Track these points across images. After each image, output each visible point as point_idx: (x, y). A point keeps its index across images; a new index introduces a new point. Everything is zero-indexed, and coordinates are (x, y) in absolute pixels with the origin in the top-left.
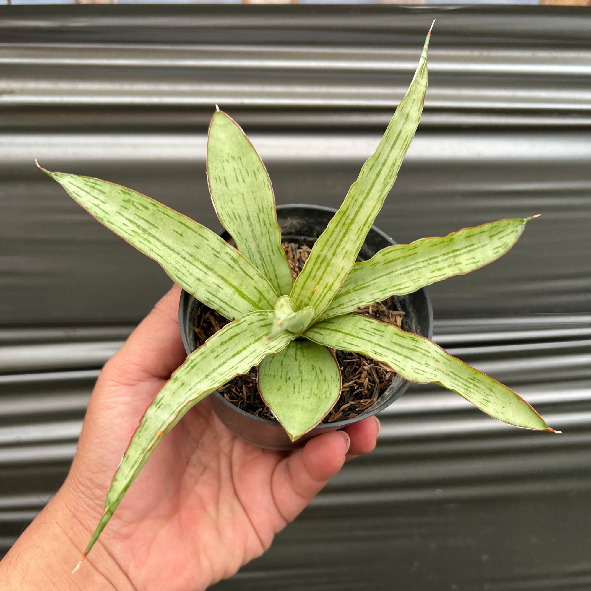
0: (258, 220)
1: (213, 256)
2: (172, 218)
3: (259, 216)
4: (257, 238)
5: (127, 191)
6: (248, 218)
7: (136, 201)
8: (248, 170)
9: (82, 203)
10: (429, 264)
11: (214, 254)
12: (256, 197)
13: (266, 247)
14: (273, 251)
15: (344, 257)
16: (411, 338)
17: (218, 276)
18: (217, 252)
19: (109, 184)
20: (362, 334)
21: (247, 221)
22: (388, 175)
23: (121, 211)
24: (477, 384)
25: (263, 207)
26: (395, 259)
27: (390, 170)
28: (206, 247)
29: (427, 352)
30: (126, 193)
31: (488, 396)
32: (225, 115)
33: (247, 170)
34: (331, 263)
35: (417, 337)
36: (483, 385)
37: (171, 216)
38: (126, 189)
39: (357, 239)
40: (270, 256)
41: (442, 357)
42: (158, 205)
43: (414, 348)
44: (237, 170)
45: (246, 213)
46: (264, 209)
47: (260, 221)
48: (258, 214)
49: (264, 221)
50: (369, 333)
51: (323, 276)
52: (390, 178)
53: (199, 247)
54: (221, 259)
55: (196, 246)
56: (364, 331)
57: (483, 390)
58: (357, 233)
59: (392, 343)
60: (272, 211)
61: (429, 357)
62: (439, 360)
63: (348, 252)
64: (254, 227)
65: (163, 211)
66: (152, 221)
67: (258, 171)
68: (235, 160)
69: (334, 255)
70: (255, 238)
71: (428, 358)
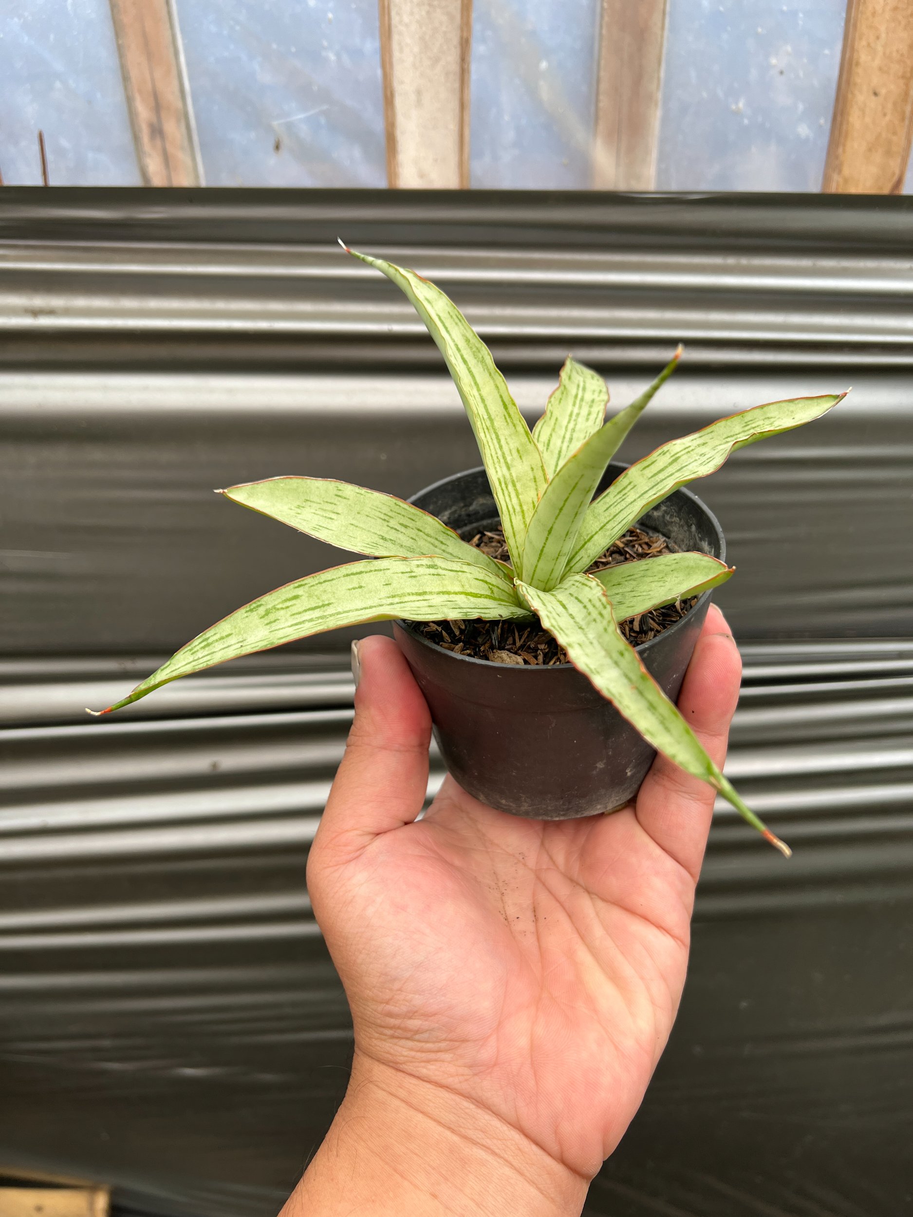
0: (394, 531)
1: (410, 579)
2: (333, 580)
3: (391, 526)
4: (413, 549)
5: (254, 605)
6: (383, 538)
7: (276, 603)
8: (329, 501)
9: (223, 659)
10: (575, 420)
11: (409, 577)
12: (368, 514)
13: (431, 547)
14: (442, 543)
15: (520, 457)
16: (660, 454)
17: (438, 594)
18: (410, 572)
19: (223, 623)
20: (613, 511)
21: (386, 542)
22: (474, 353)
23: (273, 628)
24: (753, 425)
25: (385, 514)
26: (549, 438)
27: (471, 347)
28: (395, 576)
29: (687, 448)
30: (254, 608)
31: (773, 425)
32: (239, 487)
33: (327, 502)
34: (515, 478)
35: (664, 448)
36: (758, 421)
37: (329, 579)
38: (251, 605)
39: (514, 428)
40: (444, 551)
41: (703, 438)
42: (306, 582)
43: (674, 458)
44: (317, 512)
45: (376, 536)
46: (389, 514)
47: (398, 531)
48: (388, 526)
49: (401, 524)
50: (619, 501)
51: (520, 501)
52: (479, 352)
53: (389, 583)
54: (420, 576)
55: (386, 584)
56: (612, 507)
57: (764, 424)
58: (508, 424)
59: (650, 479)
60: (400, 506)
61: (695, 449)
62: (705, 442)
63: (519, 449)
64: (398, 541)
65: (317, 582)
66: (317, 603)
67: (340, 490)
68: (303, 507)
69: (509, 468)
70: (412, 550)
71: (695, 451)
